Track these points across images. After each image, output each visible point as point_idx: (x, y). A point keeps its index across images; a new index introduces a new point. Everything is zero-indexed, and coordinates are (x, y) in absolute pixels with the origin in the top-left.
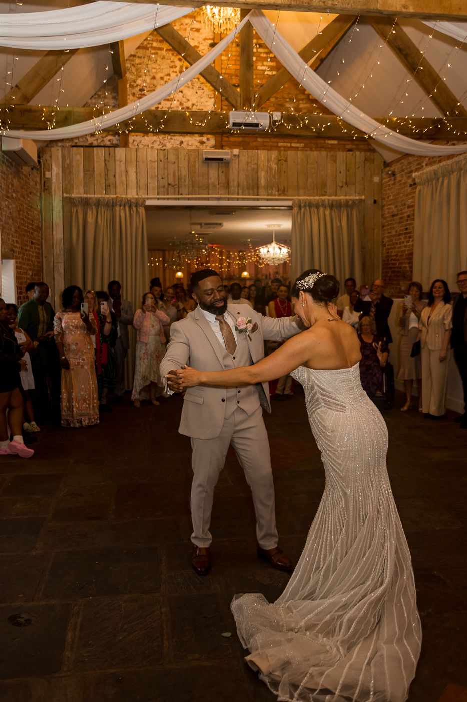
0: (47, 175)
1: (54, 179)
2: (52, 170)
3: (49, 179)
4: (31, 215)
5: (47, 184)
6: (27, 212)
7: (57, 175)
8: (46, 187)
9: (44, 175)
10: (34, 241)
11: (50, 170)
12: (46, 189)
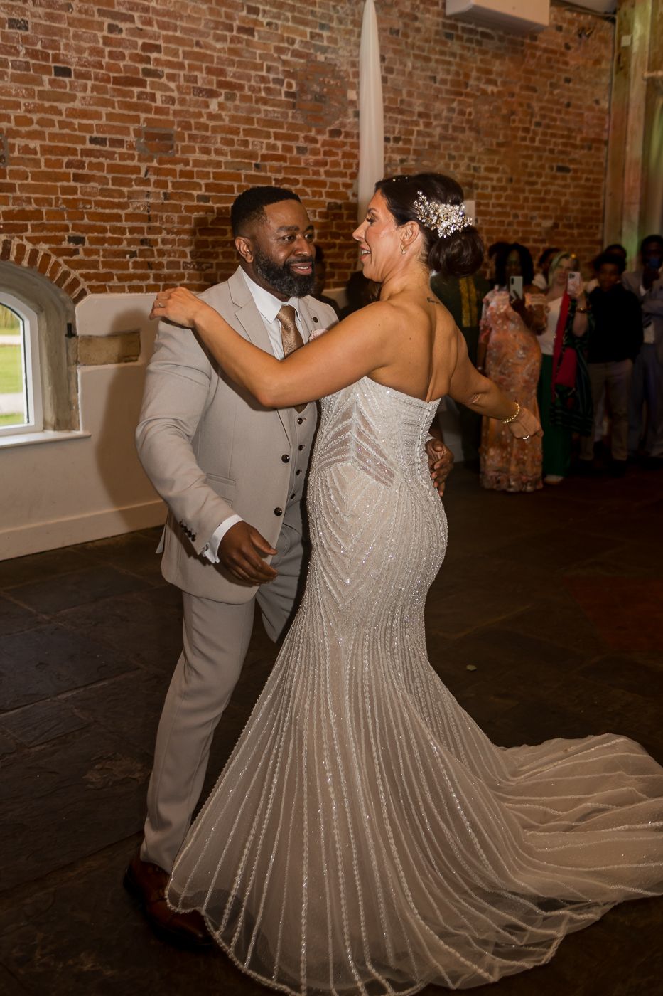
0: (625, 41)
1: (635, 48)
2: (634, 31)
3: (627, 49)
4: (562, 120)
5: (623, 59)
6: (543, 117)
7: (642, 38)
8: (621, 65)
9: (620, 42)
10: (572, 167)
11: (629, 31)
12: (622, 68)
